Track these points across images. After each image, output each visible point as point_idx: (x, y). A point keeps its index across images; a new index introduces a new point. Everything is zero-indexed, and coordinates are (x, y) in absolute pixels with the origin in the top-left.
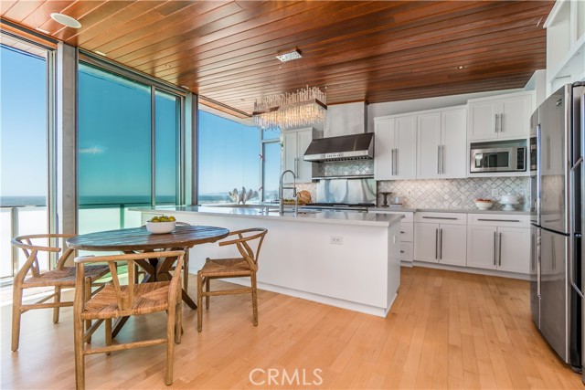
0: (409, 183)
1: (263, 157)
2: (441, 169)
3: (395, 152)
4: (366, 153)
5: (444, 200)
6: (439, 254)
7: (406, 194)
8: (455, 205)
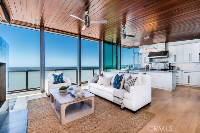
0: (180, 64)
1: (134, 57)
2: (190, 60)
3: (175, 56)
4: (166, 56)
5: (192, 68)
6: (189, 82)
7: (179, 66)
8: (196, 70)
